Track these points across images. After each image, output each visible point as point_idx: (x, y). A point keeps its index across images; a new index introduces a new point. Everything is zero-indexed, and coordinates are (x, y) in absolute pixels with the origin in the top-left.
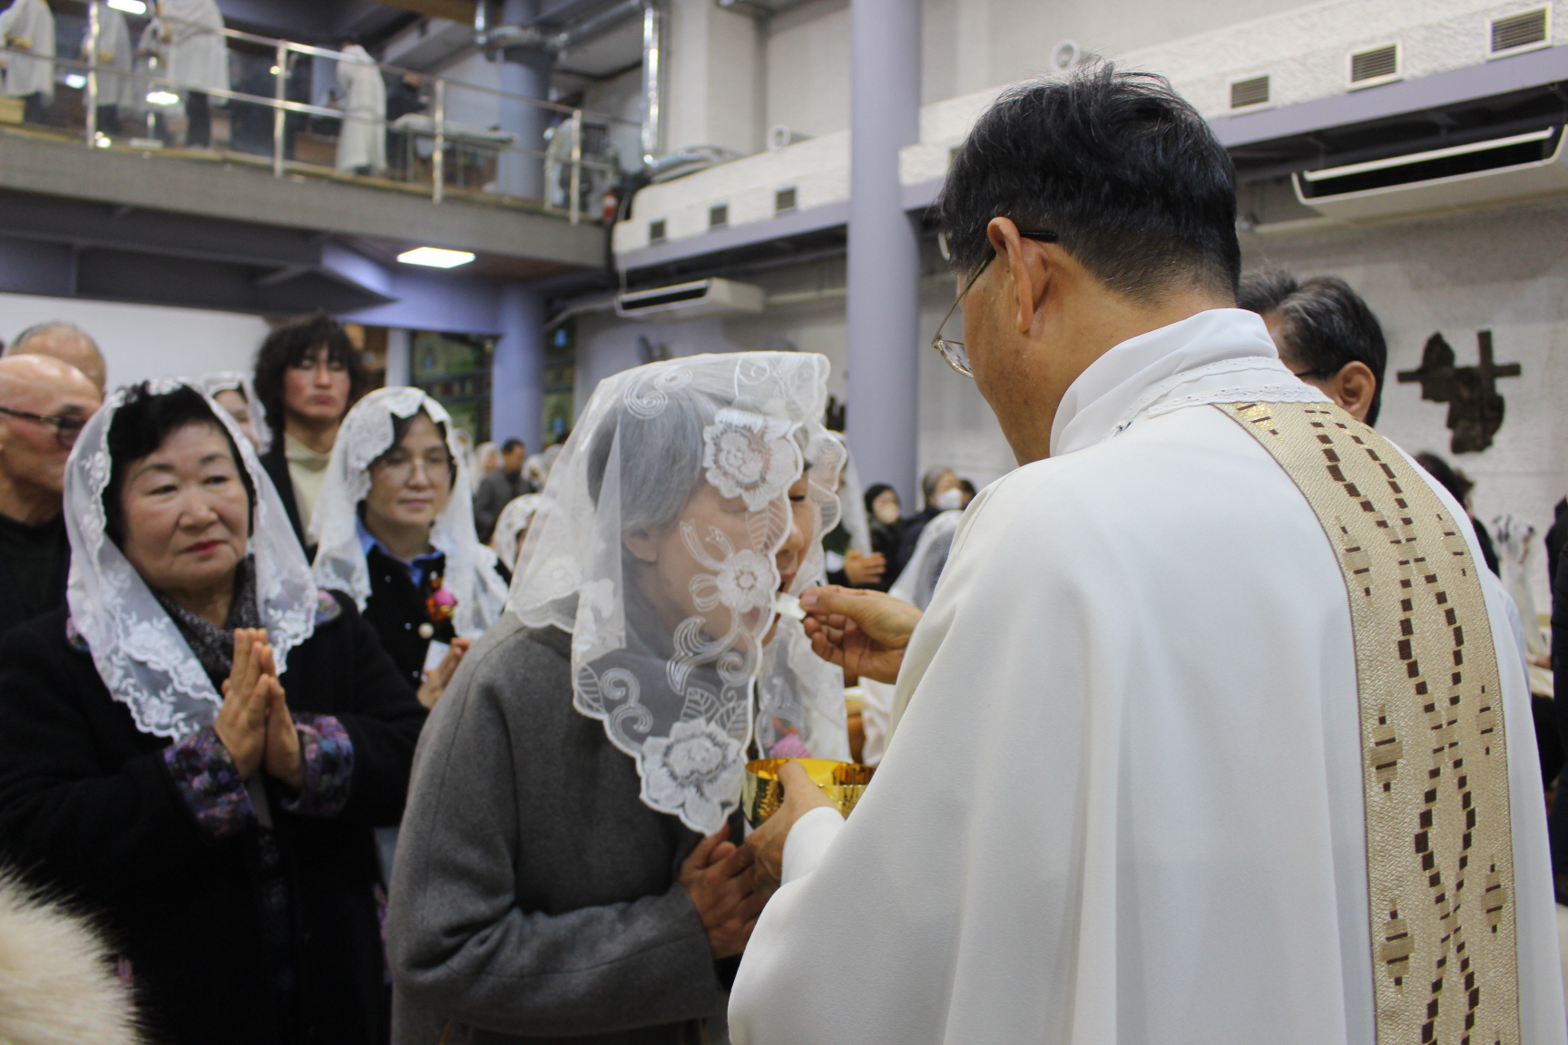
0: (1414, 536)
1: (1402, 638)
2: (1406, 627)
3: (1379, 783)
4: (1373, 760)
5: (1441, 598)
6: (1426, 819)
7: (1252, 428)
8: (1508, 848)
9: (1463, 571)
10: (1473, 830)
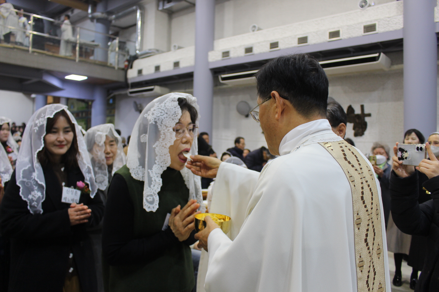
0: (363, 172)
1: (362, 196)
2: (363, 193)
3: (357, 228)
4: (356, 223)
5: (369, 186)
6: (367, 235)
7: (327, 149)
8: (382, 240)
9: (372, 179)
10: (375, 237)
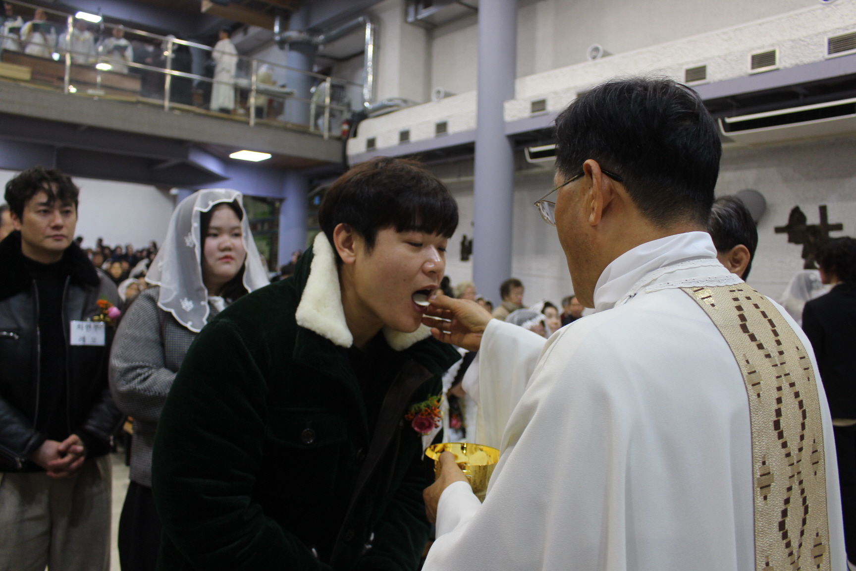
0: (784, 362)
1: (776, 419)
2: (778, 413)
3: (761, 495)
4: (758, 484)
5: (797, 395)
6: (784, 513)
7: (701, 302)
8: (826, 524)
9: (809, 378)
10: (807, 516)
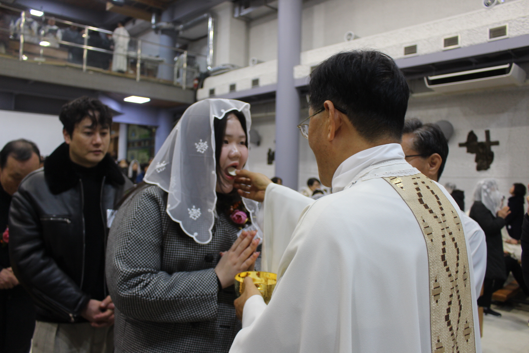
0: (445, 220)
1: (443, 254)
2: (444, 250)
3: (434, 300)
4: (433, 293)
5: (453, 239)
6: (449, 310)
7: (395, 186)
8: (472, 315)
9: (459, 229)
10: (461, 311)
